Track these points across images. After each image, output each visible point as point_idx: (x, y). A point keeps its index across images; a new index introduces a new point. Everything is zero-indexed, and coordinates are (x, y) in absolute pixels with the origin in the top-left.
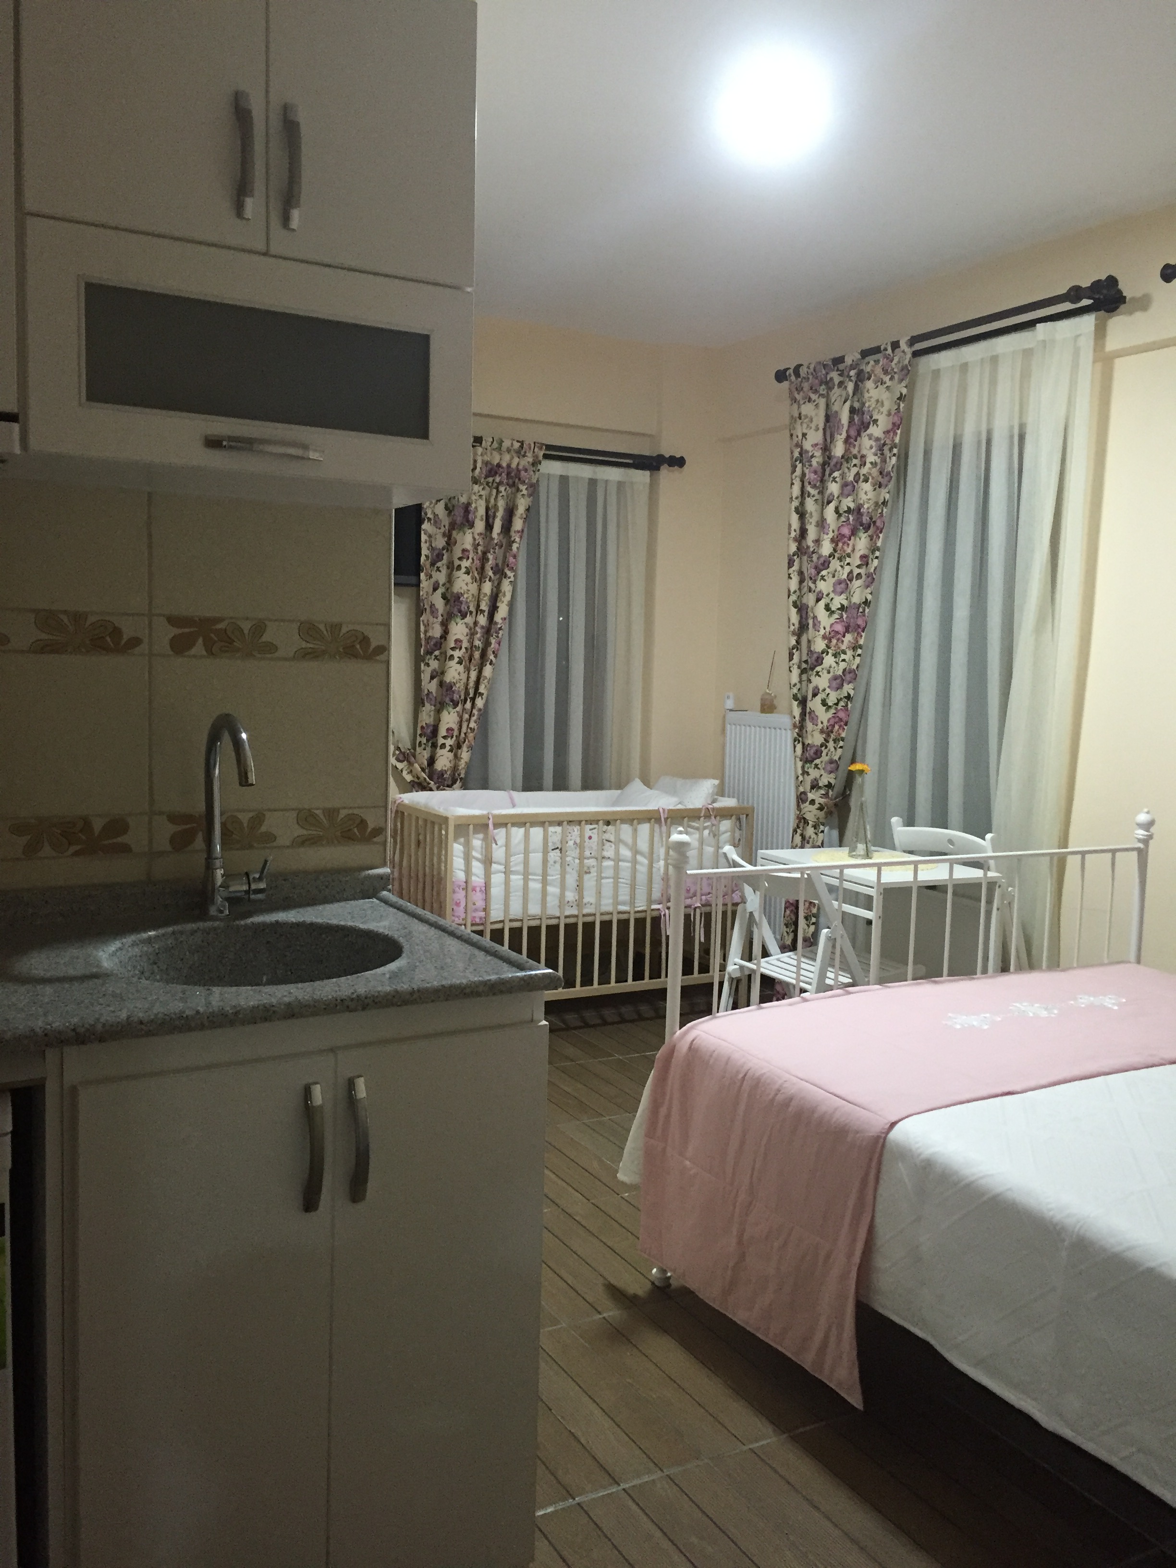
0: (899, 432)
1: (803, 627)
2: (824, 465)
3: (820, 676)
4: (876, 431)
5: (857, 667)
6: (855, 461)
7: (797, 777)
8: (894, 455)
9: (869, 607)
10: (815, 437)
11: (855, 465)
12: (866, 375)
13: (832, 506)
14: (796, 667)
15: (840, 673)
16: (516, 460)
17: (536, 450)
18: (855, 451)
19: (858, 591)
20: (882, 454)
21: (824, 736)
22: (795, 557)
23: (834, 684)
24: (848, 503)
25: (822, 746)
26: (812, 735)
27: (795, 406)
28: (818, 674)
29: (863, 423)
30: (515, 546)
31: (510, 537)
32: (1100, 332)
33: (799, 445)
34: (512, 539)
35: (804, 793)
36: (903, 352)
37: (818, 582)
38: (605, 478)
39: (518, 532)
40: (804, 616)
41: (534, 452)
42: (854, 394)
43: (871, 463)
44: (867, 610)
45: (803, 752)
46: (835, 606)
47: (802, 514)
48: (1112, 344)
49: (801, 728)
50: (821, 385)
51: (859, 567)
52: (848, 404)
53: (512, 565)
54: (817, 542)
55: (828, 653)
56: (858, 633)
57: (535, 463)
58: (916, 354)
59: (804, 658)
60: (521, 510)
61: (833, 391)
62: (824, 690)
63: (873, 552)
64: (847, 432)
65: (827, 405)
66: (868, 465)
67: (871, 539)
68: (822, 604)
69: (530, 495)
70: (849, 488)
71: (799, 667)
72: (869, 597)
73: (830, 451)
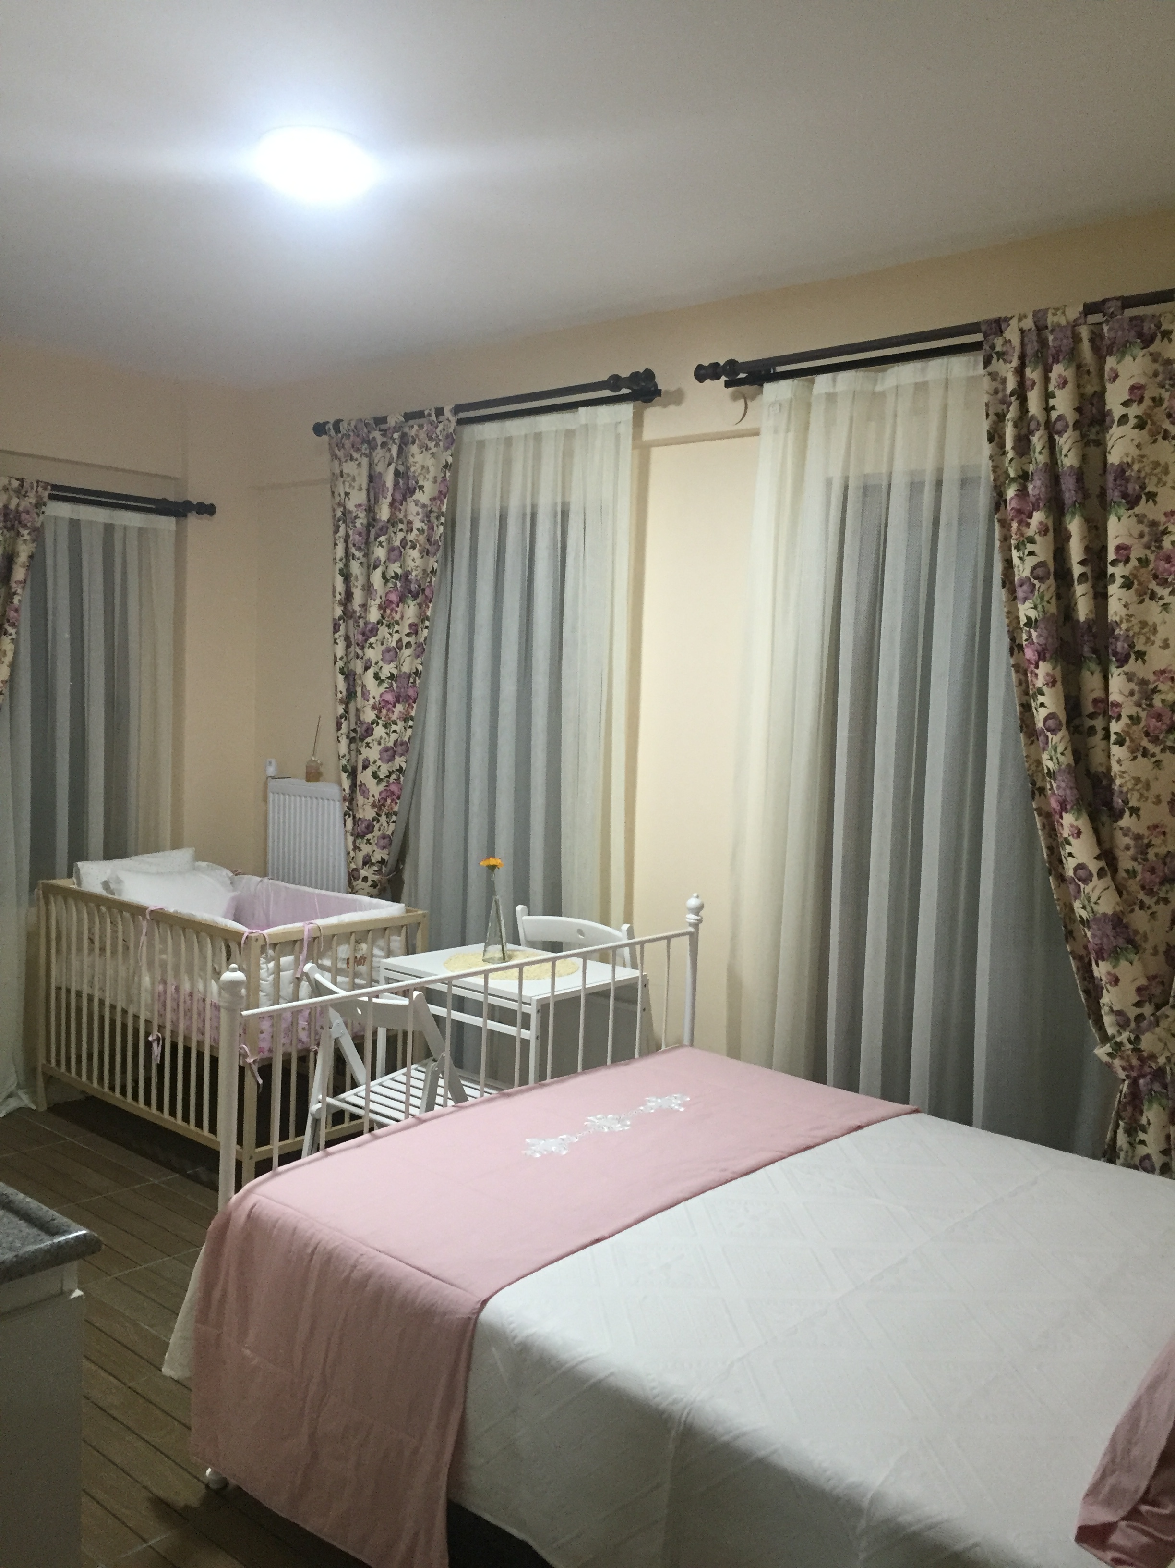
0: (446, 501)
1: (351, 695)
2: (369, 526)
3: (370, 747)
4: (422, 497)
5: (409, 740)
6: (401, 526)
7: (349, 853)
8: (442, 524)
9: (419, 677)
10: (357, 499)
11: (401, 530)
12: (411, 439)
13: (378, 572)
14: (344, 737)
15: (391, 744)
16: (15, 501)
17: (40, 489)
18: (401, 516)
19: (408, 660)
20: (429, 521)
21: (376, 809)
22: (341, 622)
23: (386, 756)
24: (395, 568)
25: (373, 820)
26: (364, 810)
27: (336, 462)
28: (368, 745)
29: (408, 488)
30: (16, 600)
31: (11, 588)
32: (638, 421)
33: (341, 504)
34: (13, 590)
35: (356, 870)
36: (448, 419)
37: (366, 650)
38: (124, 523)
39: (20, 582)
40: (351, 683)
41: (37, 492)
42: (398, 457)
43: (418, 530)
44: (418, 681)
45: (354, 825)
46: (385, 674)
47: (347, 576)
48: (648, 435)
49: (351, 800)
50: (362, 443)
51: (408, 635)
52: (392, 467)
53: (14, 620)
54: (364, 606)
55: (378, 724)
56: (409, 705)
57: (39, 504)
58: (460, 422)
59: (353, 727)
60: (23, 557)
61: (376, 451)
62: (375, 762)
63: (423, 621)
64: (392, 495)
65: (370, 465)
66: (415, 532)
67: (420, 605)
68: (370, 672)
69: (33, 541)
70: (396, 553)
71: (348, 737)
72: (420, 668)
73: (375, 514)
